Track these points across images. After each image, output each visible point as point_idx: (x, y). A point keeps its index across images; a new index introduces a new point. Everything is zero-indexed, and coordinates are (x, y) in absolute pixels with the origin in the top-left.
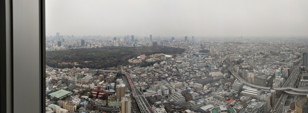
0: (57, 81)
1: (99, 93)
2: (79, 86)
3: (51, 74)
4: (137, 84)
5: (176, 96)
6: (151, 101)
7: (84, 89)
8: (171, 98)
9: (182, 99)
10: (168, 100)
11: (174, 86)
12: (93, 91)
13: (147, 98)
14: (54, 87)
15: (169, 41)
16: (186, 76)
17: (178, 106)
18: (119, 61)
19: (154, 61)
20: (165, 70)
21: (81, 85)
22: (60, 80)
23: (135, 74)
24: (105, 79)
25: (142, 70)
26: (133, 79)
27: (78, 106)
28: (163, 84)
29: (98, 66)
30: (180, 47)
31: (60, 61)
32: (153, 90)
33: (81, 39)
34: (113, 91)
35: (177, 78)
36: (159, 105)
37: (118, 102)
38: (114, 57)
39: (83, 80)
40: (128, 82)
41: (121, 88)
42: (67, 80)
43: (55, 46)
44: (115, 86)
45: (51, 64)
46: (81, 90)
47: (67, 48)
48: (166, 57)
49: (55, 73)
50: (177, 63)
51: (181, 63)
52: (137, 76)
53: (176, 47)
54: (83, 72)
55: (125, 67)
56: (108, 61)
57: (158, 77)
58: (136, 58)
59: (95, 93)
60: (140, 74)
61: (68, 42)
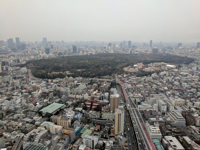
0: (48, 94)
1: (93, 103)
2: (72, 97)
3: (41, 86)
4: (131, 95)
5: (175, 115)
6: (145, 116)
7: (78, 100)
8: (169, 117)
9: (182, 121)
10: (164, 118)
11: (173, 102)
12: (87, 102)
13: (142, 112)
14: (45, 101)
15: (174, 48)
16: (192, 92)
17: (175, 128)
18: (114, 70)
19: (152, 70)
20: (165, 82)
21: (74, 96)
22: (51, 92)
23: (130, 84)
24: (98, 88)
25: (139, 80)
26: (128, 89)
27: (73, 120)
28: (161, 98)
29: (91, 74)
30: (188, 56)
31: (49, 70)
32: (148, 103)
33: (73, 45)
34: (107, 101)
35: (178, 94)
36: (153, 123)
37: (111, 114)
38: (109, 65)
39: (76, 90)
40: (122, 92)
41: (114, 99)
42: (59, 91)
43: (42, 54)
44: (109, 96)
45: (39, 75)
46: (74, 101)
47: (57, 55)
48: (168, 67)
49: (44, 85)
50: (182, 75)
51: (186, 75)
52: (132, 86)
53: (182, 56)
54: (76, 82)
55: (120, 76)
56: (102, 69)
57: (156, 89)
58: (133, 67)
59: (89, 104)
60: (135, 84)
61: (58, 49)
